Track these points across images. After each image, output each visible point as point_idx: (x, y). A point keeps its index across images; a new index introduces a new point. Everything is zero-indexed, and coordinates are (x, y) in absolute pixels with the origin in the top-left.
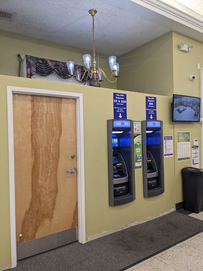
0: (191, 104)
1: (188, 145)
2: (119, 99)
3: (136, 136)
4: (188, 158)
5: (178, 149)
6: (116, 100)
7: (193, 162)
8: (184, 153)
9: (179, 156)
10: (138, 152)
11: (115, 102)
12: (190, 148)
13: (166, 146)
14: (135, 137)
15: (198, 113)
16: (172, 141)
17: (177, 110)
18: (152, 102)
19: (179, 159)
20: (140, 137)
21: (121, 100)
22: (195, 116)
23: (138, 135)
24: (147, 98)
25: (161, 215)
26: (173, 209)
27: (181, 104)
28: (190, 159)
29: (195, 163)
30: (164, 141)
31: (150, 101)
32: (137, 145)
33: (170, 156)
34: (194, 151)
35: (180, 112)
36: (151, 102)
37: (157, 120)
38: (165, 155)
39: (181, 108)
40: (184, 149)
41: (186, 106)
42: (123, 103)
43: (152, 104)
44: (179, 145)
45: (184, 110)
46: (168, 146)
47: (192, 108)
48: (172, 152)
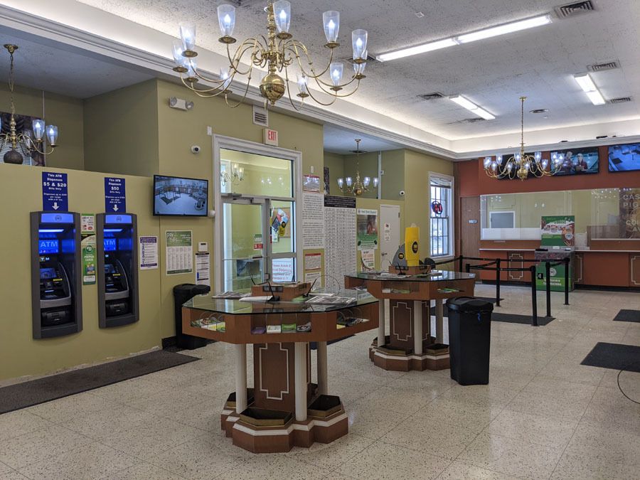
0: (189, 190)
1: (189, 251)
2: (54, 182)
3: (86, 237)
4: (187, 271)
5: (167, 257)
6: (48, 183)
7: (198, 277)
8: (179, 263)
9: (169, 268)
10: (89, 260)
11: (45, 185)
12: (191, 255)
13: (143, 252)
14: (83, 238)
15: (204, 203)
16: (156, 245)
17: (162, 198)
18: (116, 186)
19: (169, 272)
20: (93, 239)
21: (56, 183)
22: (198, 207)
23: (89, 235)
24: (107, 180)
25: (132, 355)
26: (157, 347)
27: (170, 189)
28: (191, 271)
29: (200, 277)
30: (140, 245)
31: (113, 184)
32: (88, 250)
33: (153, 267)
34: (199, 260)
35: (167, 201)
36: (114, 186)
37: (127, 212)
38: (142, 266)
39: (170, 195)
40: (179, 257)
41: (179, 192)
42: (60, 187)
43: (118, 188)
44: (171, 250)
45: (175, 198)
46: (147, 253)
47: (191, 195)
48: (156, 261)
